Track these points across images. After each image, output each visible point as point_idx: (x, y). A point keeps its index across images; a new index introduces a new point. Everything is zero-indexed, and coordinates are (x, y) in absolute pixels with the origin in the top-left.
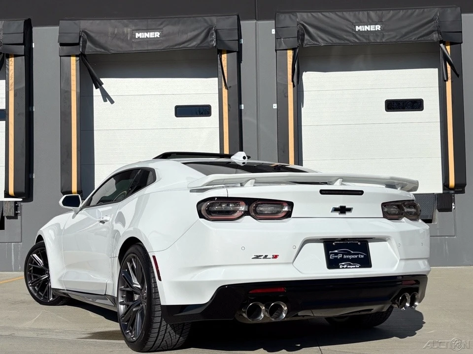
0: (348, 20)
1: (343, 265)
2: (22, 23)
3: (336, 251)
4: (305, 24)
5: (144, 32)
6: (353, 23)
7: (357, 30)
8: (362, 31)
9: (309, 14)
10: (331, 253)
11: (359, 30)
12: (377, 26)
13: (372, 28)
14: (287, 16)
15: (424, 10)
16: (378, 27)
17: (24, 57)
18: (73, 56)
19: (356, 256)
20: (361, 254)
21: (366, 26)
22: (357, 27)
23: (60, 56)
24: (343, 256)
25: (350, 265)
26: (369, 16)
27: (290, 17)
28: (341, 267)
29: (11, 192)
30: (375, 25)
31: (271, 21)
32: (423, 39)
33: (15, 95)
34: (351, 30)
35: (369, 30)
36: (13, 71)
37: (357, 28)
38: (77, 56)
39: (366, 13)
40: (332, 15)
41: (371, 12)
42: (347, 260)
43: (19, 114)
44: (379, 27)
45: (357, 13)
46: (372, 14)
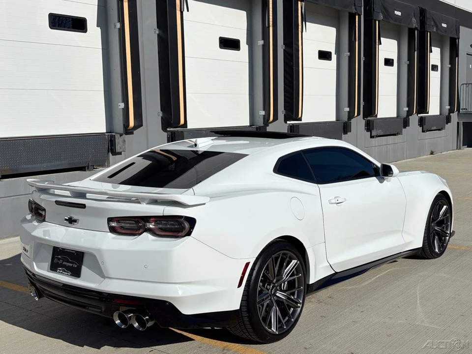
1: (60, 270)
3: (60, 257)
10: (56, 258)
19: (71, 265)
20: (76, 264)
24: (63, 262)
25: (65, 271)
28: (58, 271)
42: (64, 266)
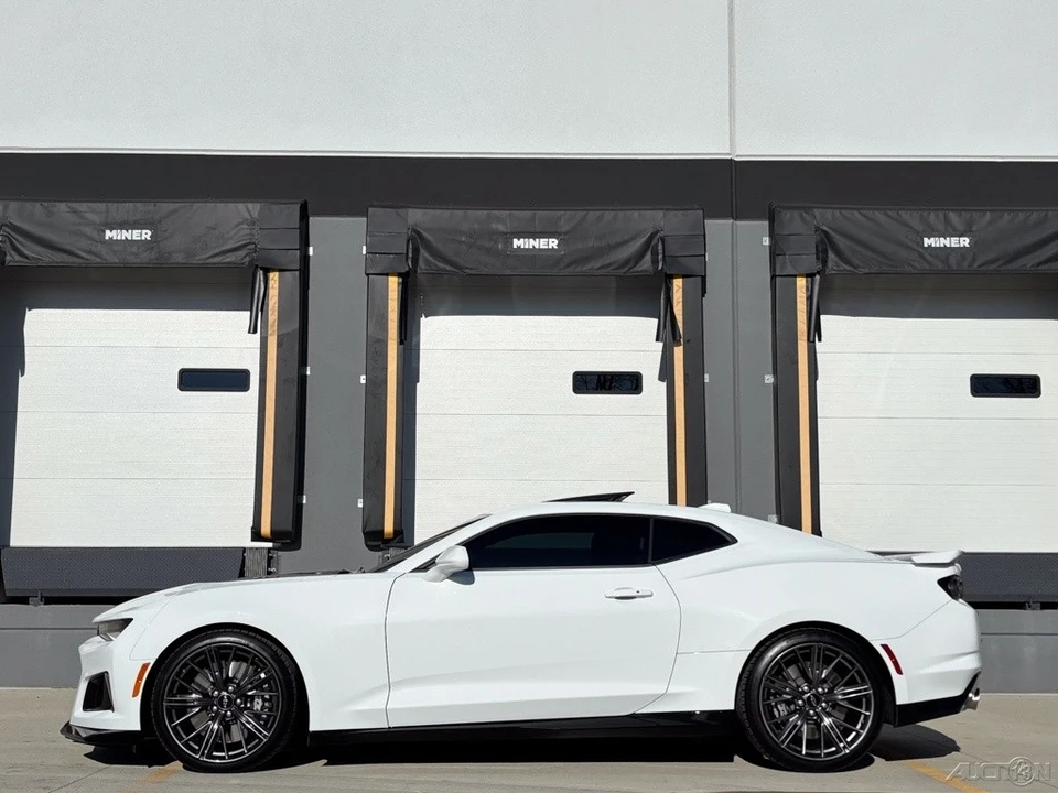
0: (907, 225)
2: (297, 208)
4: (830, 232)
5: (529, 238)
6: (918, 233)
7: (926, 245)
8: (936, 248)
9: (837, 213)
11: (930, 246)
12: (962, 239)
13: (952, 242)
14: (796, 214)
15: (1046, 215)
16: (965, 242)
17: (297, 273)
18: (393, 275)
21: (942, 239)
22: (926, 240)
23: (368, 275)
26: (947, 221)
27: (801, 216)
29: (266, 529)
30: (960, 236)
31: (760, 223)
32: (1046, 266)
33: (279, 345)
34: (915, 246)
35: (948, 245)
36: (276, 299)
37: (927, 242)
38: (399, 275)
39: (941, 214)
40: (879, 216)
41: (951, 213)
43: (285, 381)
44: (967, 240)
45: (925, 213)
46: (953, 216)
